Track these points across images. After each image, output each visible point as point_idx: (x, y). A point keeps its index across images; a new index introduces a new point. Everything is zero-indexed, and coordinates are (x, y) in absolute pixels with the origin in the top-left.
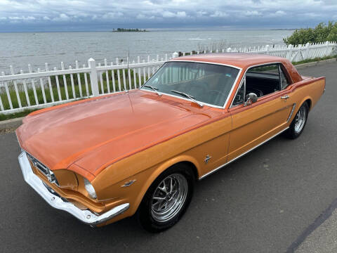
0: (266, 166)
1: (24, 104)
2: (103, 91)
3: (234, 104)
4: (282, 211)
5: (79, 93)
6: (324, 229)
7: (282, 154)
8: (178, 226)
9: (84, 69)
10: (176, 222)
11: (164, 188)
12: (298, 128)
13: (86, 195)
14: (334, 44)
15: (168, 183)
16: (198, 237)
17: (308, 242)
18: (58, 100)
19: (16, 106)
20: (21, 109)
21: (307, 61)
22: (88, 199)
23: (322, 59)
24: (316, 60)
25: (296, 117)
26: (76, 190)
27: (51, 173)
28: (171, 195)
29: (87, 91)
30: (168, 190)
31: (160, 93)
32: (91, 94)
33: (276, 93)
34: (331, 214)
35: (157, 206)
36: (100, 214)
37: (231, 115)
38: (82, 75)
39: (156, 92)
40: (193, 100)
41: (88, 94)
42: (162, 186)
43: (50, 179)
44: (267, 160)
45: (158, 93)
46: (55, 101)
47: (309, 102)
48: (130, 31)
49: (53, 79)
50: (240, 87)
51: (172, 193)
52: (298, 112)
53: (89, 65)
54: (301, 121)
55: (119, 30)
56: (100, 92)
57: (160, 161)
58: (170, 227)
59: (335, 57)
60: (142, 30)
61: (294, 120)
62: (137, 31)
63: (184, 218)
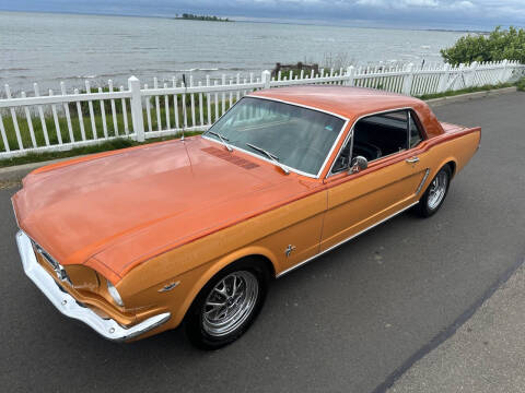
0: (378, 257)
1: (27, 144)
2: (150, 127)
3: (333, 172)
4: (389, 325)
5: (113, 130)
6: (441, 352)
7: (405, 241)
8: (242, 342)
9: (122, 94)
10: (239, 337)
11: (223, 291)
12: (433, 203)
13: (110, 301)
14: (515, 64)
15: (229, 283)
16: (267, 358)
17: (415, 370)
18: (81, 139)
19: (14, 147)
20: (22, 151)
21: (471, 90)
22: (113, 306)
23: (494, 87)
24: (486, 88)
25: (431, 185)
26: (96, 292)
27: (61, 267)
28: (233, 300)
29: (126, 126)
30: (230, 293)
31: (230, 147)
32: (131, 130)
33: (402, 152)
34: (454, 332)
35: (213, 315)
36: (129, 326)
37: (326, 188)
38: (118, 102)
39: (224, 143)
40: (275, 162)
41: (127, 131)
42: (221, 287)
43: (59, 275)
44: (382, 248)
45: (227, 145)
46: (76, 140)
47: (452, 165)
48: (202, 19)
49: (72, 106)
50: (344, 146)
51: (236, 297)
52: (434, 179)
53: (130, 88)
54: (438, 193)
55: (186, 17)
56: (146, 129)
57: (214, 257)
58: (230, 343)
59: (516, 84)
60: (224, 18)
61: (428, 190)
62: (215, 19)
63: (252, 331)
